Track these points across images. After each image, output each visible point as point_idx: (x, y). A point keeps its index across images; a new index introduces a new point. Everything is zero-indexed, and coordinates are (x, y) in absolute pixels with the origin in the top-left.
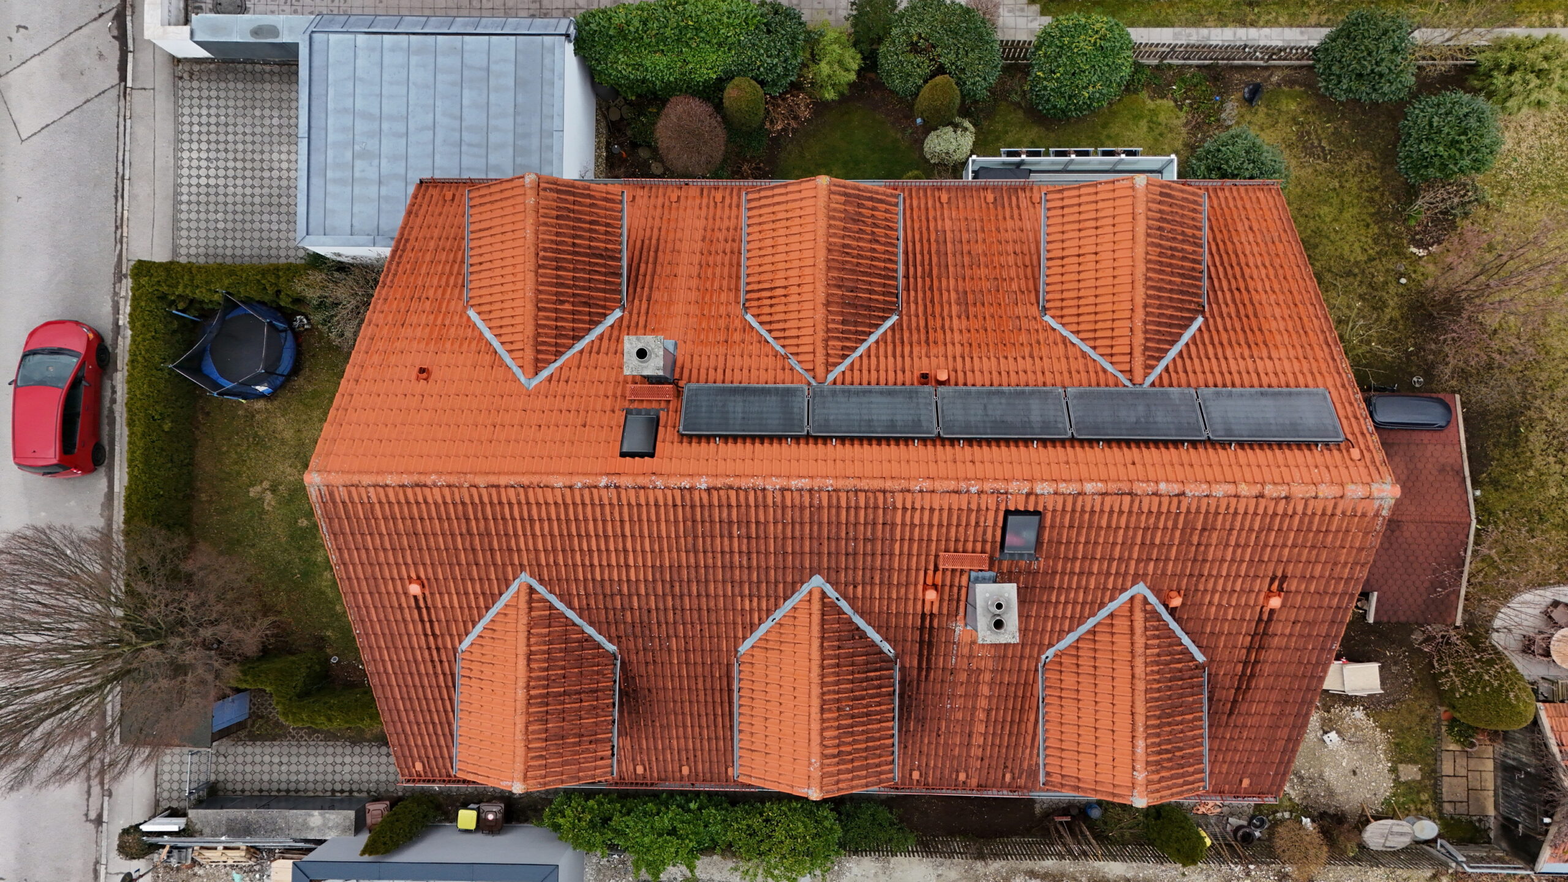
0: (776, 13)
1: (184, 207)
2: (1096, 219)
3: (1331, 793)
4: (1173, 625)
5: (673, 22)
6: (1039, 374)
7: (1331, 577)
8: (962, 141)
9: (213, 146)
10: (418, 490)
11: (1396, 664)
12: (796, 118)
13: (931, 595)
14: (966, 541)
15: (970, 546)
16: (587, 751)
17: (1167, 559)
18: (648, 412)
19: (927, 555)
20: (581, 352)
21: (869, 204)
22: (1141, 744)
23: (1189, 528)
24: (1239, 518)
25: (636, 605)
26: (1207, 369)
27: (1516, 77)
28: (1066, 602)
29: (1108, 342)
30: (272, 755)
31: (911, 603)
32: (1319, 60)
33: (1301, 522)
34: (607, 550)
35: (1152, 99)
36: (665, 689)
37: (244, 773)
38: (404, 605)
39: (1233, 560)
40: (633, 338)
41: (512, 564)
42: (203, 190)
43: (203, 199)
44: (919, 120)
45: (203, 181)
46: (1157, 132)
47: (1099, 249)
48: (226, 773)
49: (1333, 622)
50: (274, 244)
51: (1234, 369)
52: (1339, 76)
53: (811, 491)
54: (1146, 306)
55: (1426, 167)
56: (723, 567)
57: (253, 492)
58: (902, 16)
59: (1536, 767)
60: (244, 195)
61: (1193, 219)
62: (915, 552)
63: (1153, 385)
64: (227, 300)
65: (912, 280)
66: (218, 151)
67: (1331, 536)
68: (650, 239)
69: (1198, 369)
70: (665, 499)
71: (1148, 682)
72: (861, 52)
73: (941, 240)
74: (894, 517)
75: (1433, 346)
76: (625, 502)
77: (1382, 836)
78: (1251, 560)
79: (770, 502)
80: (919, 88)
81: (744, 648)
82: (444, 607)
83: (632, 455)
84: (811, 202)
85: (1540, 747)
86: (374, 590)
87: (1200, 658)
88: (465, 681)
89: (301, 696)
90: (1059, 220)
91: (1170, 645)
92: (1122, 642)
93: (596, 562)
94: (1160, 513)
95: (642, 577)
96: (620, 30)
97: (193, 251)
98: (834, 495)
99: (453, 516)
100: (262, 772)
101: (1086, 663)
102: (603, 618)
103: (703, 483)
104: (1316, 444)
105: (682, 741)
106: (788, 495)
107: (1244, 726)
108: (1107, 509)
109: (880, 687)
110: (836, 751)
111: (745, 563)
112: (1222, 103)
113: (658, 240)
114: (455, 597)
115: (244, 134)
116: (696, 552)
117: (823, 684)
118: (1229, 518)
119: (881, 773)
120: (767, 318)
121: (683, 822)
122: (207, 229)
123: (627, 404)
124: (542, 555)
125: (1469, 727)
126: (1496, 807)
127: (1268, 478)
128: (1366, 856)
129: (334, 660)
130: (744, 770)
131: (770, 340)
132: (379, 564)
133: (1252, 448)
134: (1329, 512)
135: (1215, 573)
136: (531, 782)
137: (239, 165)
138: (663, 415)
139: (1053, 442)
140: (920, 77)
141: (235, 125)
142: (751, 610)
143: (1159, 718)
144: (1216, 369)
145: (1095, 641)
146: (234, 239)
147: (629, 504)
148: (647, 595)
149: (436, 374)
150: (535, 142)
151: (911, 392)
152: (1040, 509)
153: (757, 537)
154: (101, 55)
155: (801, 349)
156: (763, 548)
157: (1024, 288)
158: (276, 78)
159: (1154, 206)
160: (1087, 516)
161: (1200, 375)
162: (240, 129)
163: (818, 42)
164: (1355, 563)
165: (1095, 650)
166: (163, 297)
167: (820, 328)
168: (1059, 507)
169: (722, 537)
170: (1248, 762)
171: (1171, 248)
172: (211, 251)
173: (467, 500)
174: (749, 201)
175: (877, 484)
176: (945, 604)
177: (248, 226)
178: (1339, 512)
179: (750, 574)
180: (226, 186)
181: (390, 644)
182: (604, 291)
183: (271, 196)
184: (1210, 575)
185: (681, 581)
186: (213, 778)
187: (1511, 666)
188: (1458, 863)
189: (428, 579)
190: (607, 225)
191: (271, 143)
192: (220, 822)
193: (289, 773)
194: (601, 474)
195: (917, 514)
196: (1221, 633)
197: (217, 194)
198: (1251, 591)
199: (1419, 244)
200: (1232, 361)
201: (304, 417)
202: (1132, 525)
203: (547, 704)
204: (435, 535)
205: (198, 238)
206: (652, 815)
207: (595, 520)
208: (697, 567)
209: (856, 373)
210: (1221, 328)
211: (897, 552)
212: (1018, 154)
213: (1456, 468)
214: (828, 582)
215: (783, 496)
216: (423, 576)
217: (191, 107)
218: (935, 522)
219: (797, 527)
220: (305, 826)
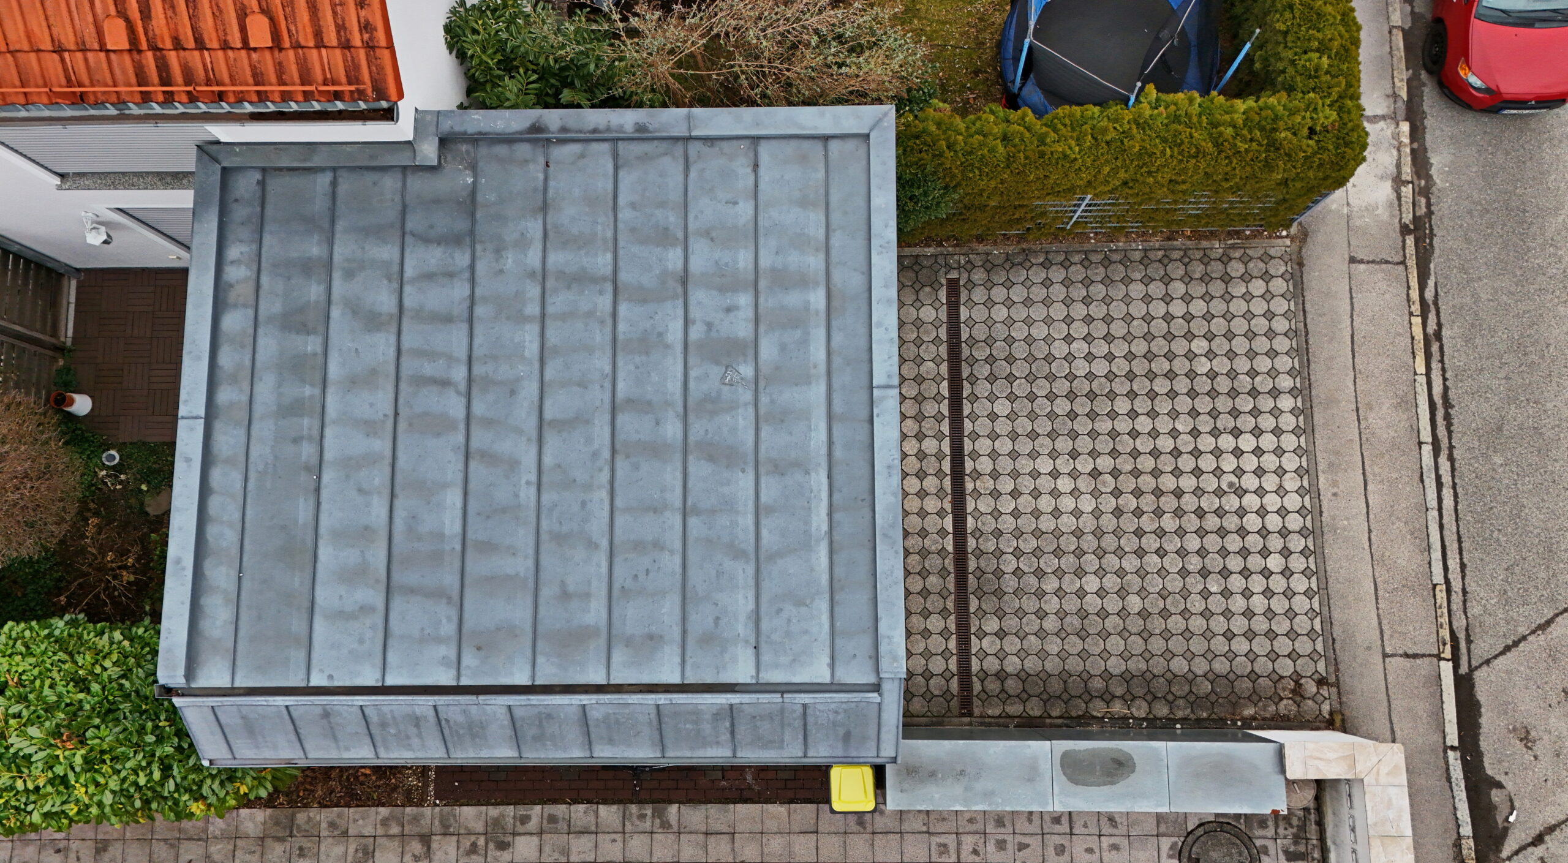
1: (1286, 382)
9: (1232, 522)
42: (1247, 422)
43: (1245, 404)
45: (1247, 442)
50: (1079, 310)
60: (1153, 414)
66: (1220, 513)
97: (1257, 287)
137: (1168, 482)
141: (1184, 573)
146: (1168, 318)
158: (1097, 684)
162: (1173, 563)
172: (1217, 288)
177: (1140, 347)
180: (1195, 433)
183: (1092, 415)
191: (1098, 533)
197: (1214, 414)
205: (1249, 316)
217: (1291, 614)
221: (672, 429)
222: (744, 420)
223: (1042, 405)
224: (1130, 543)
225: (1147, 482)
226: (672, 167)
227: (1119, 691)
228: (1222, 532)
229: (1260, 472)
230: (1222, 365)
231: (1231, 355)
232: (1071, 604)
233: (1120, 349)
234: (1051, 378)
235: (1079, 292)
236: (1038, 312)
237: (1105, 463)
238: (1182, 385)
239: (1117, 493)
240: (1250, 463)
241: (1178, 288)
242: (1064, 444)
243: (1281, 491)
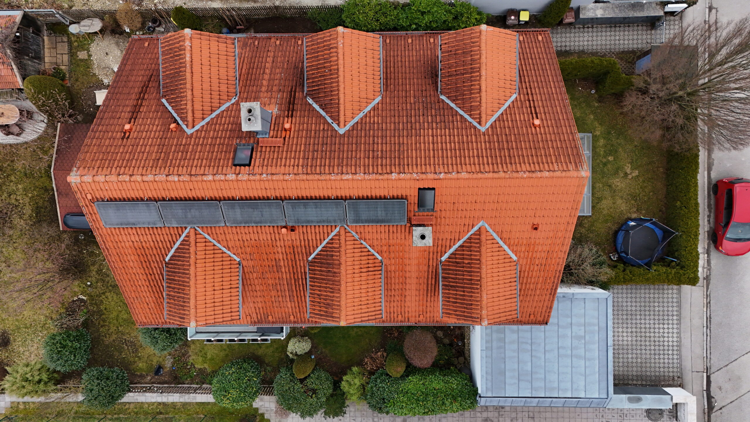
0: (380, 408)
1: (675, 313)
2: (214, 306)
3: (117, 44)
4: (175, 115)
5: (430, 404)
6: (239, 232)
7: (101, 139)
8: (293, 347)
9: (661, 343)
10: (533, 169)
11: (89, 105)
12: (372, 358)
13: (287, 126)
14: (270, 152)
15: (268, 149)
16: (452, 47)
17: (176, 146)
18: (424, 211)
19: (288, 144)
20: (459, 240)
21: (322, 313)
22: (188, 59)
23: (165, 160)
24: (142, 165)
25: (430, 118)
26: (161, 236)
27: (37, 378)
28: (224, 124)
29: (207, 248)
30: (624, 44)
31: (297, 122)
32: (128, 386)
33: (113, 164)
34: (442, 143)
35: (205, 368)
36: (418, 79)
37: (638, 35)
38: (543, 115)
39: (146, 146)
40: (428, 245)
41: (489, 135)
42: (666, 322)
43: (666, 318)
44: (313, 357)
46: (203, 352)
47: (213, 292)
48: (647, 34)
49: (102, 119)
50: (629, 295)
51: (149, 236)
52: (117, 378)
53: (342, 173)
54: (190, 265)
55: (77, 336)
56: (386, 137)
57: (636, 173)
58: (321, 407)
59: (24, 59)
60: (645, 319)
61: (170, 307)
62: (294, 146)
63: (186, 228)
64: (650, 267)
65: (304, 277)
66: (659, 341)
67: (100, 158)
68: (431, 296)
69: (165, 236)
70: (412, 168)
71: (185, 88)
72: (341, 390)
73: (292, 297)
74: (303, 162)
75: (74, 253)
76: (432, 166)
77: (93, 25)
78: (137, 146)
79: (362, 168)
80: (312, 372)
81: (378, 99)
82: (524, 114)
83: (429, 189)
84: (348, 313)
85: (22, 68)
86: (558, 121)
87: (164, 101)
88: (513, 79)
89: (606, 73)
90: (233, 306)
91: (176, 106)
92: (198, 106)
93: (448, 137)
94: (178, 167)
95: (426, 131)
96: (455, 399)
97: (670, 291)
98: (331, 172)
99: (516, 157)
100: (628, 35)
101: (216, 96)
102: (446, 111)
103: (394, 176)
104: (108, 201)
105: (411, 54)
106: (353, 171)
107: (145, 70)
108: (203, 168)
109: (313, 82)
110: (332, 50)
111: (376, 139)
112: (173, 366)
113: (427, 296)
114: (518, 119)
115: (646, 350)
116: (399, 143)
117: (338, 82)
118: (146, 165)
119: (311, 41)
120: (370, 257)
121: (418, 18)
122: (663, 302)
123: (434, 214)
124: (474, 140)
125: (55, 77)
126: (43, 40)
127: (128, 184)
128: (100, 15)
129: (593, 92)
130: (378, 40)
131: (369, 247)
132: (554, 133)
133: (137, 198)
134: (100, 169)
135: (155, 140)
136: (478, 30)
137: (648, 334)
138: (416, 209)
139: (229, 199)
140: (312, 378)
141: (650, 354)
142: (374, 117)
143: (181, 71)
144: (157, 236)
145: (211, 107)
146: (649, 298)
147: (430, 165)
148: (424, 123)
149: (529, 227)
150: (495, 344)
151: (298, 222)
152: (234, 167)
153: (369, 151)
154: (720, 389)
155: (352, 242)
156: (367, 146)
157: (250, 274)
158: (630, 377)
159: (187, 313)
160: (212, 164)
161: (164, 233)
162: (648, 352)
163: (362, 395)
164: (90, 146)
165: (211, 102)
166: (682, 267)
167: (343, 253)
168: (225, 168)
169: (386, 151)
170: (145, 54)
171: (179, 293)
172: (661, 291)
173: (509, 165)
174: (381, 314)
175: (310, 177)
176: (281, 122)
177: (643, 304)
178: (96, 169)
179: (374, 134)
180: (654, 324)
181: (551, 95)
182: (450, 270)
183: (631, 319)
184: (157, 139)
185: (407, 129)
186: (653, 32)
187: (34, 104)
188: (58, 13)
189: (531, 127)
190: (449, 302)
191: (632, 345)
192: (647, 10)
193: (615, 36)
194: (443, 179)
195: (292, 163)
196: (153, 112)
197: (659, 320)
198: (138, 132)
199: (82, 300)
200: (150, 240)
201: (611, 210)
202: (191, 161)
203: (471, 68)
204: (526, 148)
205: (668, 298)
206: (433, 21)
207: (447, 157)
208: (399, 137)
209: (326, 231)
210: (157, 256)
211: (303, 146)
212: (262, 340)
213: (60, 196)
214: (336, 131)
215: (356, 170)
216: (533, 129)
217: (673, 363)
218: (284, 160)
219: (350, 156)
220: (604, 10)
222: (583, 351)
223: (620, 317)
224: (639, 347)
225: (643, 334)
227: (635, 379)
228: (659, 346)
229: (668, 333)
230: (661, 309)
231: (663, 307)
232: (625, 360)
233: (638, 304)
234: (622, 310)
236: (620, 295)
237: (634, 330)
238: (652, 313)
239: (636, 336)
240: (666, 331)
242: (625, 325)
243: (673, 337)
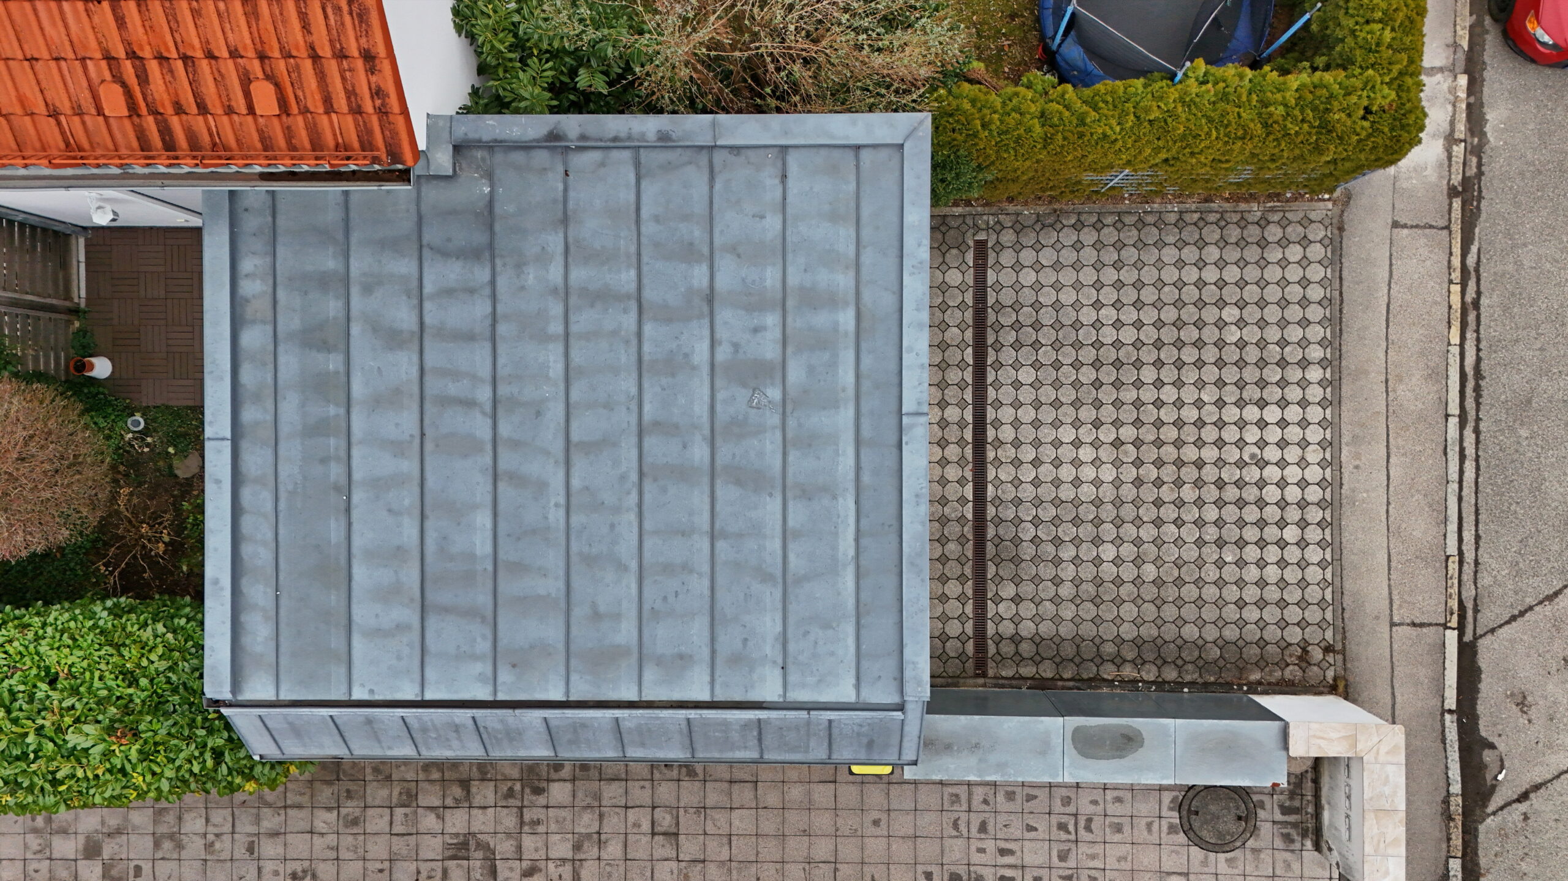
1: (1316, 353)
9: (1251, 494)
42: (1273, 393)
43: (1273, 374)
45: (1272, 414)
50: (1109, 275)
60: (1179, 384)
66: (1240, 484)
97: (1295, 253)
137: (1190, 453)
141: (1200, 543)
146: (1200, 284)
154: (1522, 703)
158: (1109, 649)
162: (1190, 533)
172: (1252, 253)
177: (1169, 314)
180: (1220, 403)
183: (1117, 384)
191: (1118, 502)
197: (1241, 385)
205: (1282, 283)
217: (1303, 584)
221: (699, 452)
222: (771, 444)
223: (1068, 374)
224: (1148, 513)
225: (1169, 452)
226: (697, 178)
227: (1130, 656)
228: (1241, 503)
229: (1282, 444)
230: (1252, 334)
231: (1262, 324)
232: (1088, 572)
233: (1149, 316)
234: (1078, 345)
235: (1110, 256)
236: (1068, 277)
237: (1128, 433)
238: (1210, 354)
239: (1138, 463)
240: (1273, 434)
241: (1212, 253)
242: (1087, 414)
243: (1303, 463)
